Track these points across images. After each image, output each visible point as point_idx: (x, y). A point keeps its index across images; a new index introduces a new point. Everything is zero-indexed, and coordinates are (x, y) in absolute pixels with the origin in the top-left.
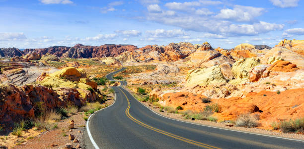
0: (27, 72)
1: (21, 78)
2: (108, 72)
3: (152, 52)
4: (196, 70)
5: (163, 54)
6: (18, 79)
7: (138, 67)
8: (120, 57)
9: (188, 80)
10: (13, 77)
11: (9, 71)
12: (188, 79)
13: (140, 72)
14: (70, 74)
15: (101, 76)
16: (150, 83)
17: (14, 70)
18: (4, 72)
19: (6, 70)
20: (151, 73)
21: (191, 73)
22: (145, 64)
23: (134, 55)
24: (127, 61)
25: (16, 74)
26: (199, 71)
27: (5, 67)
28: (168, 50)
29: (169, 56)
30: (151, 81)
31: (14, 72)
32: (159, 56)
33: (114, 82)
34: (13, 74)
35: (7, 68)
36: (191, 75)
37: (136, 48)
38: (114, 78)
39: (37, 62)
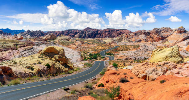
0: (36, 49)
1: (30, 53)
2: (103, 50)
3: (141, 35)
4: (159, 50)
5: (149, 37)
6: (28, 54)
7: (128, 46)
8: (117, 38)
9: (152, 58)
10: (25, 52)
11: (23, 48)
12: (152, 56)
13: (128, 50)
14: (49, 51)
15: (97, 53)
16: (130, 59)
17: (27, 47)
18: (19, 49)
19: (21, 47)
20: (135, 50)
21: (154, 52)
22: (134, 44)
23: (128, 37)
24: (122, 42)
25: (27, 50)
26: (161, 50)
27: (20, 45)
28: (152, 33)
29: (153, 38)
30: (132, 57)
31: (26, 49)
32: (145, 38)
33: (104, 57)
34: (25, 50)
35: (22, 45)
36: (155, 53)
37: (130, 32)
38: (106, 54)
39: (49, 41)
